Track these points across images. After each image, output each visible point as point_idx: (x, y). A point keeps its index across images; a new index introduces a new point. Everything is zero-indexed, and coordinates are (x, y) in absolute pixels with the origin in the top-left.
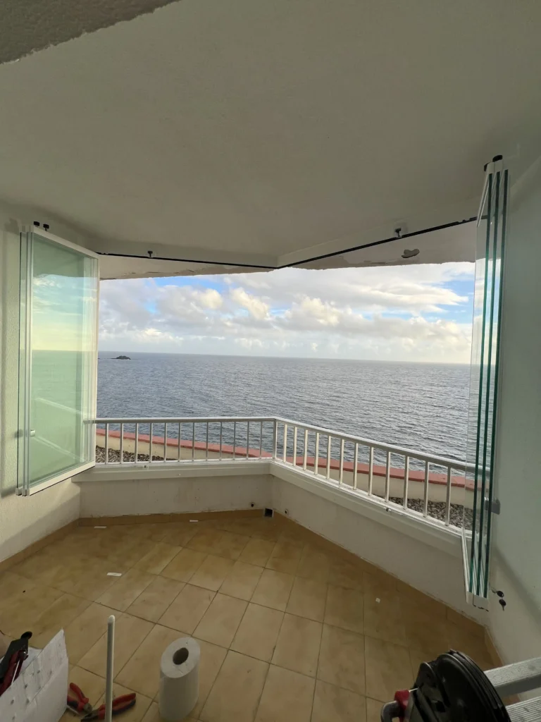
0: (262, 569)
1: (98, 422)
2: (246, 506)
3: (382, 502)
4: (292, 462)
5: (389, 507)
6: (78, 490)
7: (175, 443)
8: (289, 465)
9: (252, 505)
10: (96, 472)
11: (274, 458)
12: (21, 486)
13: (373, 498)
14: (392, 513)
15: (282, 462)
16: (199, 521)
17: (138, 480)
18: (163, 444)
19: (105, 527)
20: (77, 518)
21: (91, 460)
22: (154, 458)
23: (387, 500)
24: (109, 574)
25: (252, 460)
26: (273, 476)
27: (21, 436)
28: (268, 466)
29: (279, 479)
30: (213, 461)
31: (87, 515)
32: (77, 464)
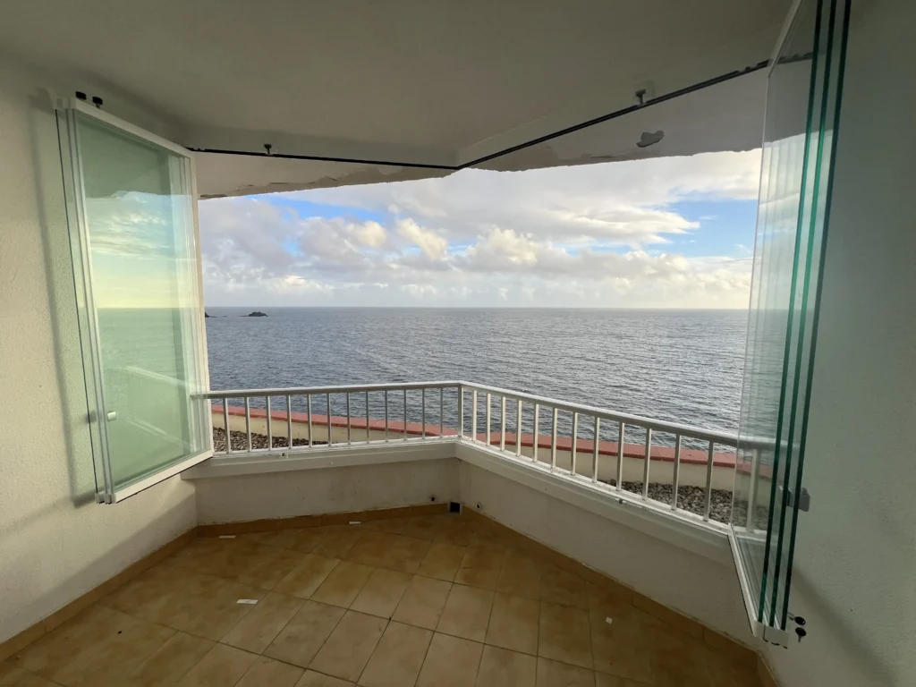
0: (450, 585)
1: (211, 396)
2: (425, 501)
3: (613, 491)
4: (485, 440)
5: (622, 497)
6: (190, 490)
7: (323, 421)
8: (481, 445)
9: (433, 499)
10: (216, 465)
11: (460, 437)
12: (102, 489)
13: (599, 486)
14: (629, 506)
15: (471, 442)
16: (362, 522)
17: (276, 473)
18: (307, 422)
19: (234, 537)
20: (194, 525)
21: (207, 449)
22: (296, 442)
23: (620, 488)
24: (240, 601)
25: (429, 440)
26: (460, 460)
27: (94, 420)
28: (453, 446)
29: (468, 464)
30: (377, 443)
31: (209, 522)
32: (187, 454)
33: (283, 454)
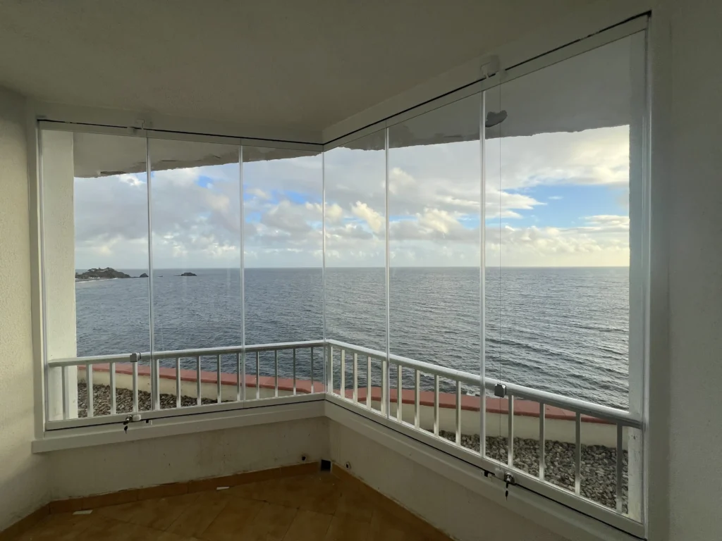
2: (295, 460)
9: (304, 458)
16: (231, 487)
19: (90, 512)
29: (336, 423)
33: (147, 421)
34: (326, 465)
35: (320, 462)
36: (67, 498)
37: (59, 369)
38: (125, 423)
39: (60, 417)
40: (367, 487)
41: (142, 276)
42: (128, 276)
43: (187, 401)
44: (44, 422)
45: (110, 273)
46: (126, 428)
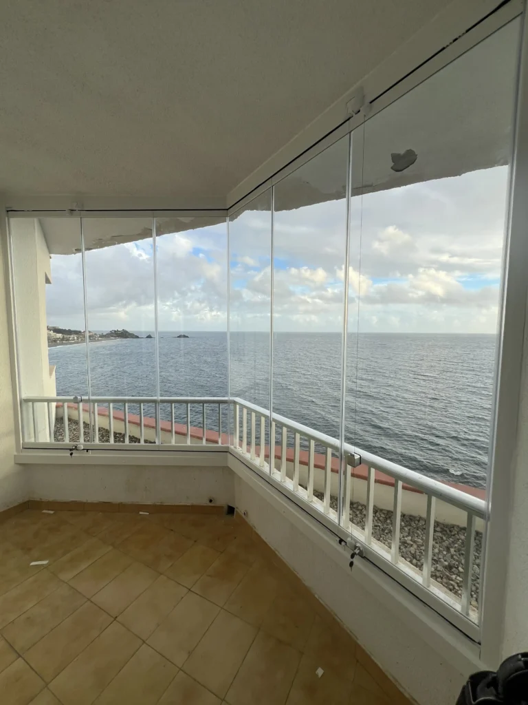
0: (186, 591)
2: (204, 502)
9: (211, 501)
16: (150, 514)
17: (83, 465)
19: (52, 512)
20: (26, 499)
26: (230, 469)
31: (36, 497)
33: (87, 450)
34: (231, 510)
35: (226, 508)
36: (38, 500)
37: (31, 404)
38: (71, 450)
39: (32, 440)
40: (257, 534)
41: (147, 337)
42: (137, 337)
43: (134, 439)
44: (21, 442)
45: (124, 334)
46: (71, 454)
